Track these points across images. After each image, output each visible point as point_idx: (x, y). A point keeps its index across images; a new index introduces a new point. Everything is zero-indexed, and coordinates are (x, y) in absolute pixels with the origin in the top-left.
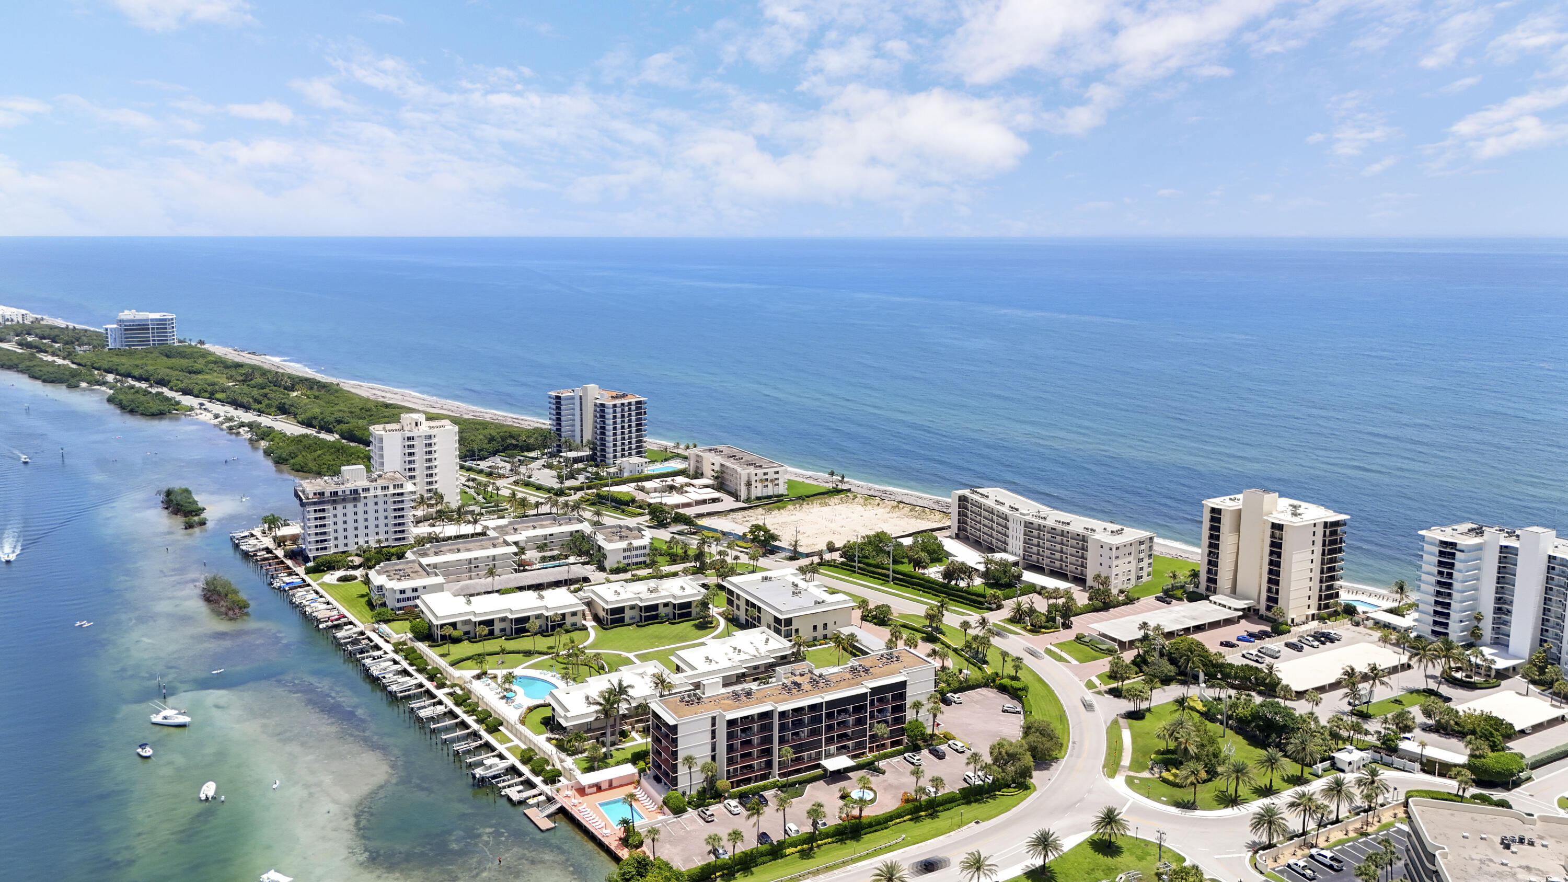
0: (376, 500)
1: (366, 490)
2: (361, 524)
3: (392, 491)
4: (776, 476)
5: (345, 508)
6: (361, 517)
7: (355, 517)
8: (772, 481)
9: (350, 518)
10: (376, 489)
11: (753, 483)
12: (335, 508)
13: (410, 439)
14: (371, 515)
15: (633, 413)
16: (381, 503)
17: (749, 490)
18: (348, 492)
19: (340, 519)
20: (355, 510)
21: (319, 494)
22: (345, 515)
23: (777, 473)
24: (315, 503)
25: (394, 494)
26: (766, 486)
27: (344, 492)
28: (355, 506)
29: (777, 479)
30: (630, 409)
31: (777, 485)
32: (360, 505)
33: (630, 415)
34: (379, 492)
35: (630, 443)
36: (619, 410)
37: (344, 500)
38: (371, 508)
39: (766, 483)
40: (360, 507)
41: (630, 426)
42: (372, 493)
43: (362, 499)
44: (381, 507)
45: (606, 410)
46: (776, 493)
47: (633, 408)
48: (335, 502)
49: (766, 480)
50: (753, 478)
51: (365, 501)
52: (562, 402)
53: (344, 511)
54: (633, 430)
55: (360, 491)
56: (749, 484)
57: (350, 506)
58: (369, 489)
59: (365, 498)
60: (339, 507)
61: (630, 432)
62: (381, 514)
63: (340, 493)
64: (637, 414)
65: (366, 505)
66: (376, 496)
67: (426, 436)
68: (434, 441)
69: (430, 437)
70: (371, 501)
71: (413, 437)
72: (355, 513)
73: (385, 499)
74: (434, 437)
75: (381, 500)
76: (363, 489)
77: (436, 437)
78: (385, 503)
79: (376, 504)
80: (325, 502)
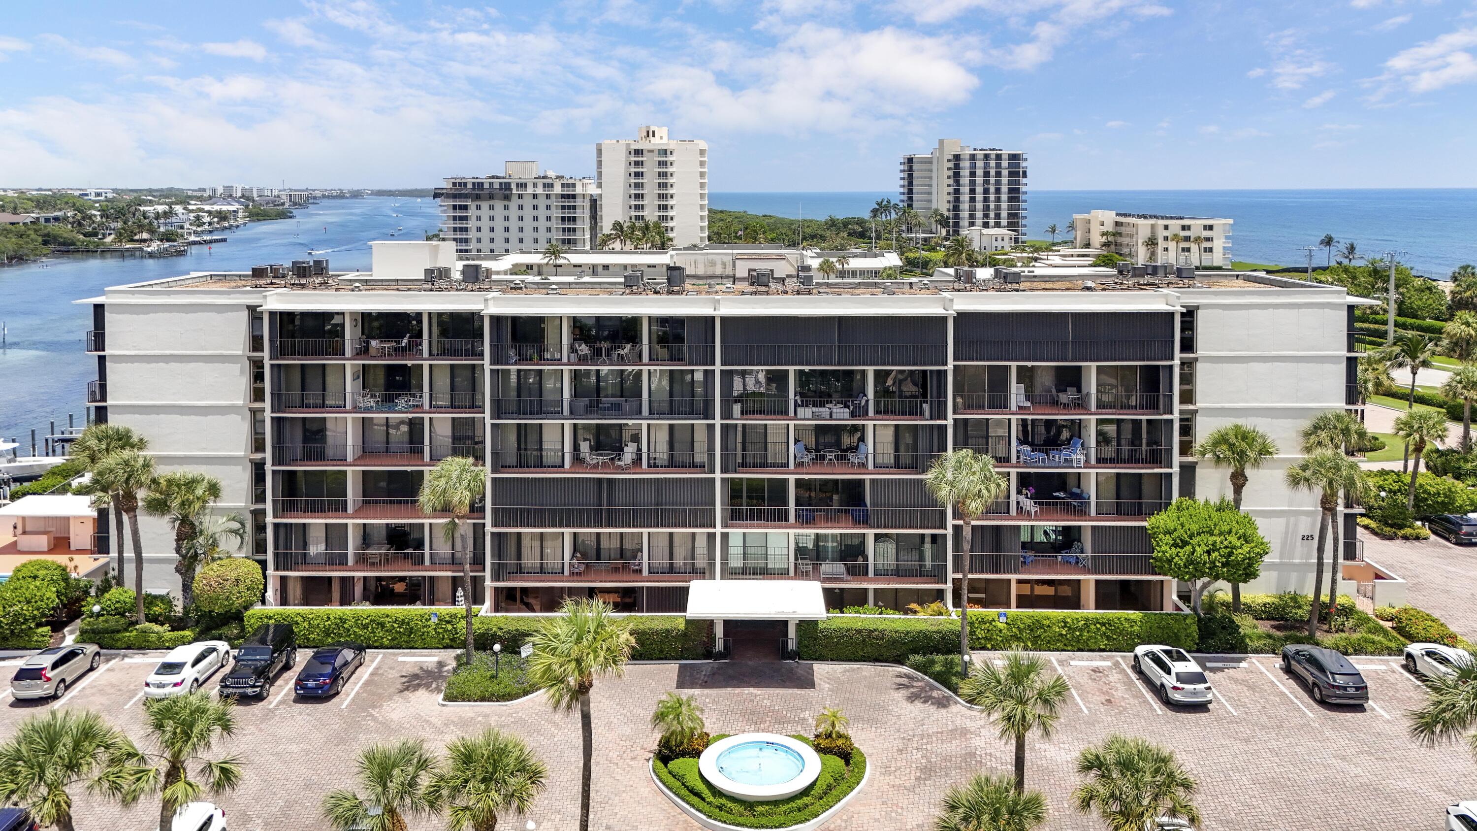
0: (535, 202)
1: (522, 185)
3: (558, 190)
4: (1207, 234)
5: (492, 208)
6: (514, 224)
7: (506, 224)
8: (1198, 240)
9: (499, 224)
10: (535, 185)
11: (1160, 241)
12: (479, 208)
13: (638, 152)
14: (528, 223)
15: (1005, 172)
16: (542, 207)
17: (1153, 255)
18: (497, 186)
19: (485, 224)
20: (506, 213)
21: (460, 184)
22: (492, 218)
23: (1210, 228)
24: (454, 197)
25: (563, 196)
26: (1188, 250)
27: (491, 184)
28: (506, 208)
29: (1209, 239)
30: (998, 166)
31: (1210, 250)
32: (513, 205)
33: (998, 174)
34: (540, 190)
35: (998, 216)
36: (980, 164)
37: (491, 197)
38: (528, 213)
39: (1185, 245)
40: (514, 212)
41: (998, 191)
42: (530, 190)
43: (515, 199)
44: (542, 213)
45: (962, 164)
46: (1205, 263)
47: (1005, 164)
48: (478, 197)
49: (1187, 239)
50: (1161, 233)
51: (520, 202)
52: (915, 167)
53: (492, 213)
54: (1004, 197)
55: (513, 186)
56: (1152, 242)
57: (499, 205)
58: (525, 185)
59: (520, 196)
60: (485, 205)
61: (998, 200)
62: (542, 224)
63: (486, 186)
64: (1011, 174)
65: (521, 207)
66: (535, 196)
67: (659, 150)
68: (670, 158)
69: (666, 153)
70: (528, 203)
71: (642, 150)
72: (507, 219)
73: (548, 202)
74: (671, 153)
75: (542, 203)
76: (517, 184)
77: (674, 154)
78: (548, 207)
79: (535, 207)
80: (466, 196)
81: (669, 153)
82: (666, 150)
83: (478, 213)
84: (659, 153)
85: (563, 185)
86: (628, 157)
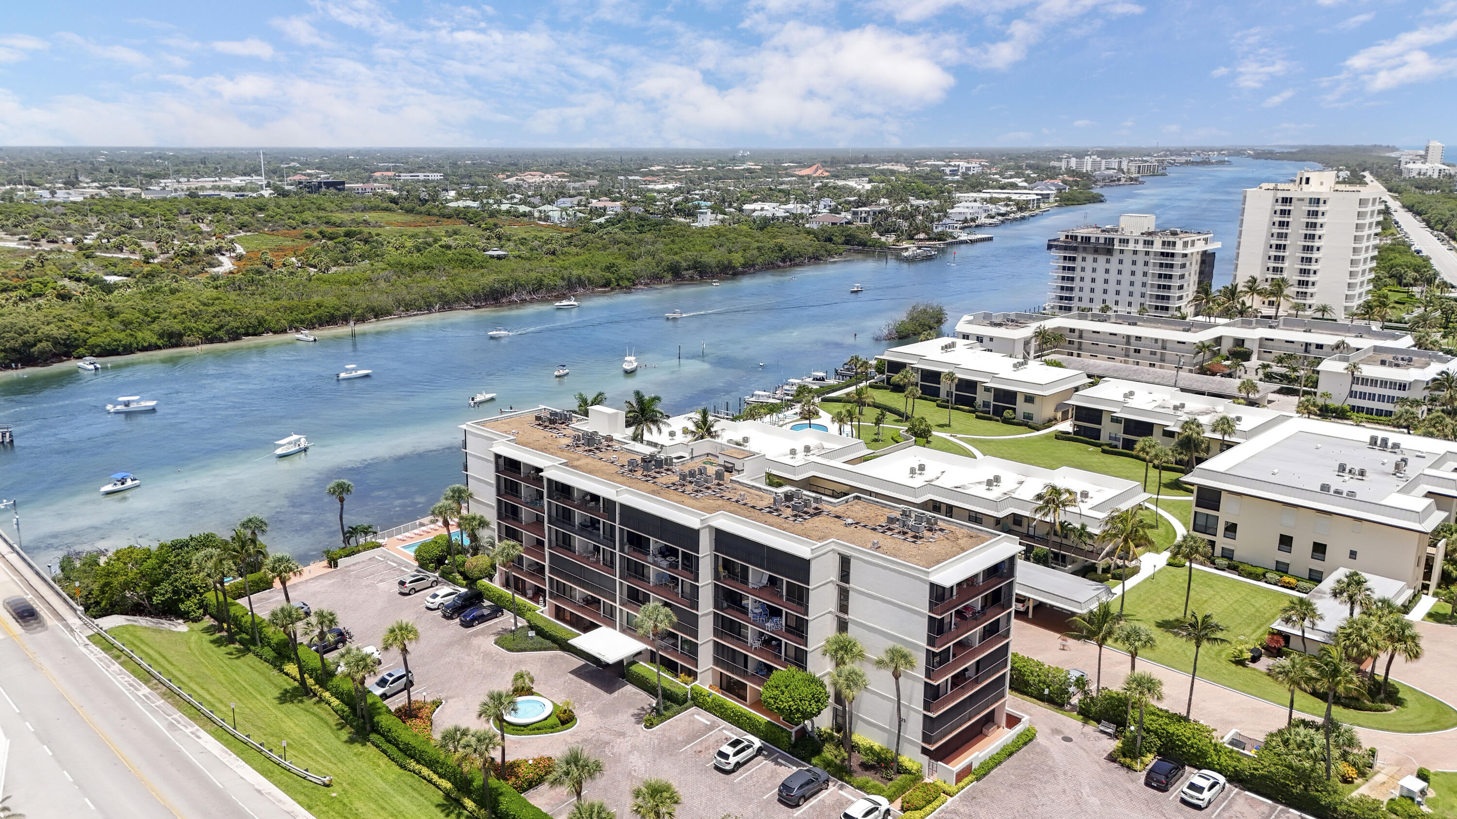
0: (1135, 257)
1: (1125, 241)
2: (1112, 287)
3: (1157, 247)
5: (1095, 260)
6: (1113, 277)
7: (1106, 276)
9: (1100, 276)
10: (1136, 242)
12: (1084, 260)
13: (1285, 200)
14: (1126, 277)
16: (1140, 263)
18: (1102, 241)
19: (1088, 274)
20: (1108, 266)
21: (1071, 237)
22: (1094, 270)
24: (1066, 248)
25: (1162, 254)
27: (1097, 239)
28: (1108, 261)
32: (1114, 259)
34: (1140, 247)
37: (1096, 251)
38: (1127, 267)
40: (1114, 266)
42: (1131, 246)
43: (1116, 253)
44: (1140, 268)
48: (1085, 250)
51: (1121, 256)
53: (1095, 265)
55: (1116, 242)
57: (1102, 259)
58: (1128, 241)
59: (1122, 252)
60: (1090, 258)
62: (1139, 279)
63: (1093, 240)
65: (1121, 262)
66: (1135, 252)
67: (1311, 199)
68: (1321, 208)
69: (1318, 203)
70: (1128, 258)
71: (1291, 199)
72: (1107, 271)
73: (1147, 258)
74: (1325, 202)
75: (1141, 259)
76: (1120, 240)
77: (1328, 203)
78: (1146, 264)
79: (1134, 263)
80: (1075, 249)
81: (1321, 202)
82: (1319, 199)
83: (1084, 264)
84: (1310, 203)
85: (1164, 243)
86: (1273, 205)
